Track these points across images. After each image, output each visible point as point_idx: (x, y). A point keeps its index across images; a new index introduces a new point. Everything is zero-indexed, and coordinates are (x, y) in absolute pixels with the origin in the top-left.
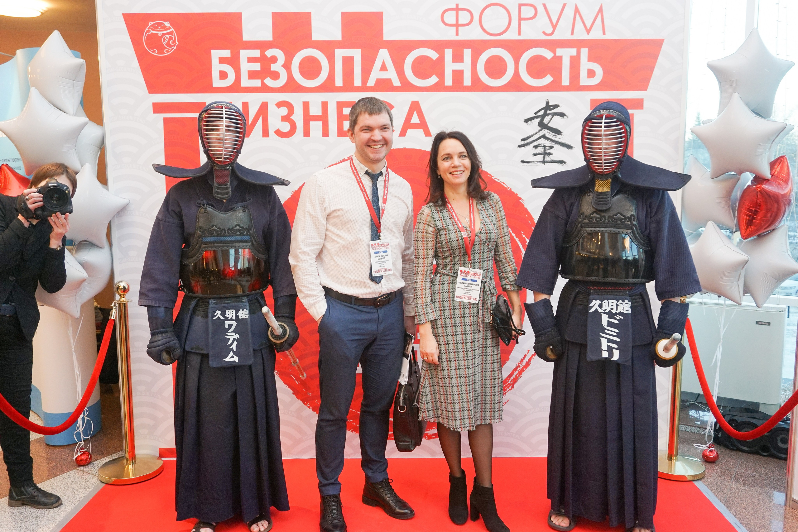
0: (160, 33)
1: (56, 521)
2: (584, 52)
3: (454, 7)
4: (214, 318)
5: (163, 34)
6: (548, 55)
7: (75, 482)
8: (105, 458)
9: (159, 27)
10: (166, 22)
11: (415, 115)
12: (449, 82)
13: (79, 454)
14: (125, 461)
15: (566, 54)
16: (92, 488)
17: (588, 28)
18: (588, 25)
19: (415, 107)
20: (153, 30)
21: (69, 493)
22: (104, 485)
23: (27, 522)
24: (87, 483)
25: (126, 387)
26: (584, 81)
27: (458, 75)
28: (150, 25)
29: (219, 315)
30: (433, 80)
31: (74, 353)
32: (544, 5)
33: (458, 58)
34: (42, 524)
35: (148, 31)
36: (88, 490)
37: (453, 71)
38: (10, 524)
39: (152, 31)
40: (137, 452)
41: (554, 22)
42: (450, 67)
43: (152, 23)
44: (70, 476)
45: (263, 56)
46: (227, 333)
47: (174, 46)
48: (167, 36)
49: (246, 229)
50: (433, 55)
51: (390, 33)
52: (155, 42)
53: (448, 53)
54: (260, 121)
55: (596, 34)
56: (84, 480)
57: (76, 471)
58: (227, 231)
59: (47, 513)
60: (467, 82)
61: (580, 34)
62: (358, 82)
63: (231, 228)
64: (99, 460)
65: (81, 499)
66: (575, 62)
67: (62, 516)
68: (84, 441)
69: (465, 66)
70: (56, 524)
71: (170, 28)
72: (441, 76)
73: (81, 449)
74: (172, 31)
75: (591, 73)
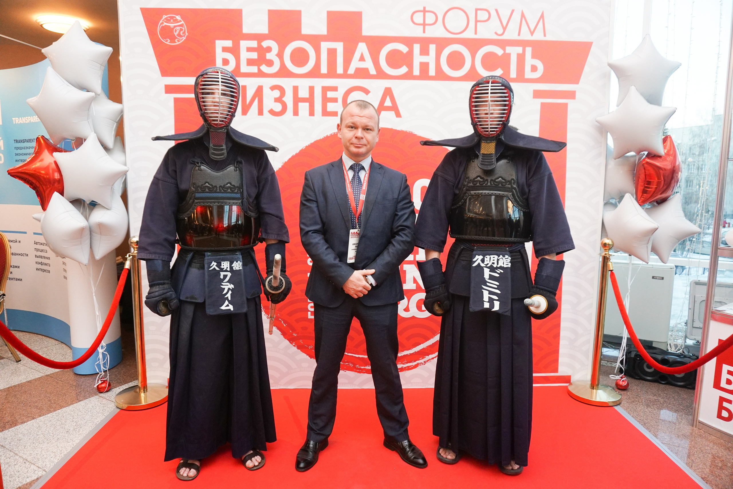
0: (172, 25)
1: (73, 443)
2: (529, 51)
3: (422, 9)
4: (210, 269)
5: (175, 26)
6: (499, 52)
7: (94, 407)
8: (122, 386)
9: (172, 20)
10: (177, 15)
11: (388, 100)
12: (416, 72)
13: (100, 382)
14: (138, 390)
15: (514, 51)
16: (109, 413)
17: (532, 30)
18: (532, 29)
19: (388, 92)
20: (166, 22)
21: (88, 417)
22: (119, 410)
23: (48, 443)
24: (105, 408)
25: (139, 327)
26: (528, 74)
27: (424, 67)
28: (164, 18)
29: (214, 266)
30: (404, 70)
31: (94, 297)
32: (496, 10)
33: (424, 52)
34: (61, 445)
35: (162, 23)
36: (105, 414)
37: (421, 63)
38: (34, 445)
39: (165, 24)
40: (149, 381)
41: (505, 25)
42: (418, 59)
43: (166, 16)
44: (91, 402)
45: (260, 47)
46: (222, 283)
47: (184, 36)
48: (178, 28)
49: (237, 187)
50: (404, 49)
51: (368, 30)
52: (168, 32)
53: (417, 48)
54: (256, 102)
55: (538, 36)
56: (102, 405)
57: (97, 397)
58: (218, 188)
59: (67, 436)
60: (432, 72)
61: (526, 36)
62: (340, 70)
63: (222, 185)
64: (117, 388)
65: (98, 423)
66: (521, 58)
67: (80, 438)
68: (104, 372)
69: (431, 59)
70: (73, 446)
71: (180, 21)
72: (410, 66)
73: (101, 378)
74: (183, 24)
75: (534, 69)
